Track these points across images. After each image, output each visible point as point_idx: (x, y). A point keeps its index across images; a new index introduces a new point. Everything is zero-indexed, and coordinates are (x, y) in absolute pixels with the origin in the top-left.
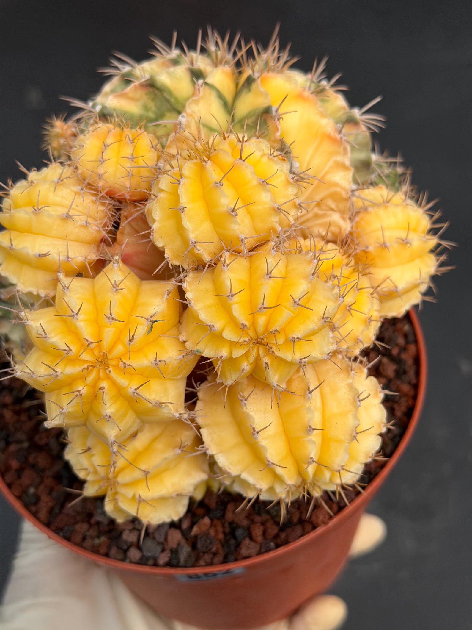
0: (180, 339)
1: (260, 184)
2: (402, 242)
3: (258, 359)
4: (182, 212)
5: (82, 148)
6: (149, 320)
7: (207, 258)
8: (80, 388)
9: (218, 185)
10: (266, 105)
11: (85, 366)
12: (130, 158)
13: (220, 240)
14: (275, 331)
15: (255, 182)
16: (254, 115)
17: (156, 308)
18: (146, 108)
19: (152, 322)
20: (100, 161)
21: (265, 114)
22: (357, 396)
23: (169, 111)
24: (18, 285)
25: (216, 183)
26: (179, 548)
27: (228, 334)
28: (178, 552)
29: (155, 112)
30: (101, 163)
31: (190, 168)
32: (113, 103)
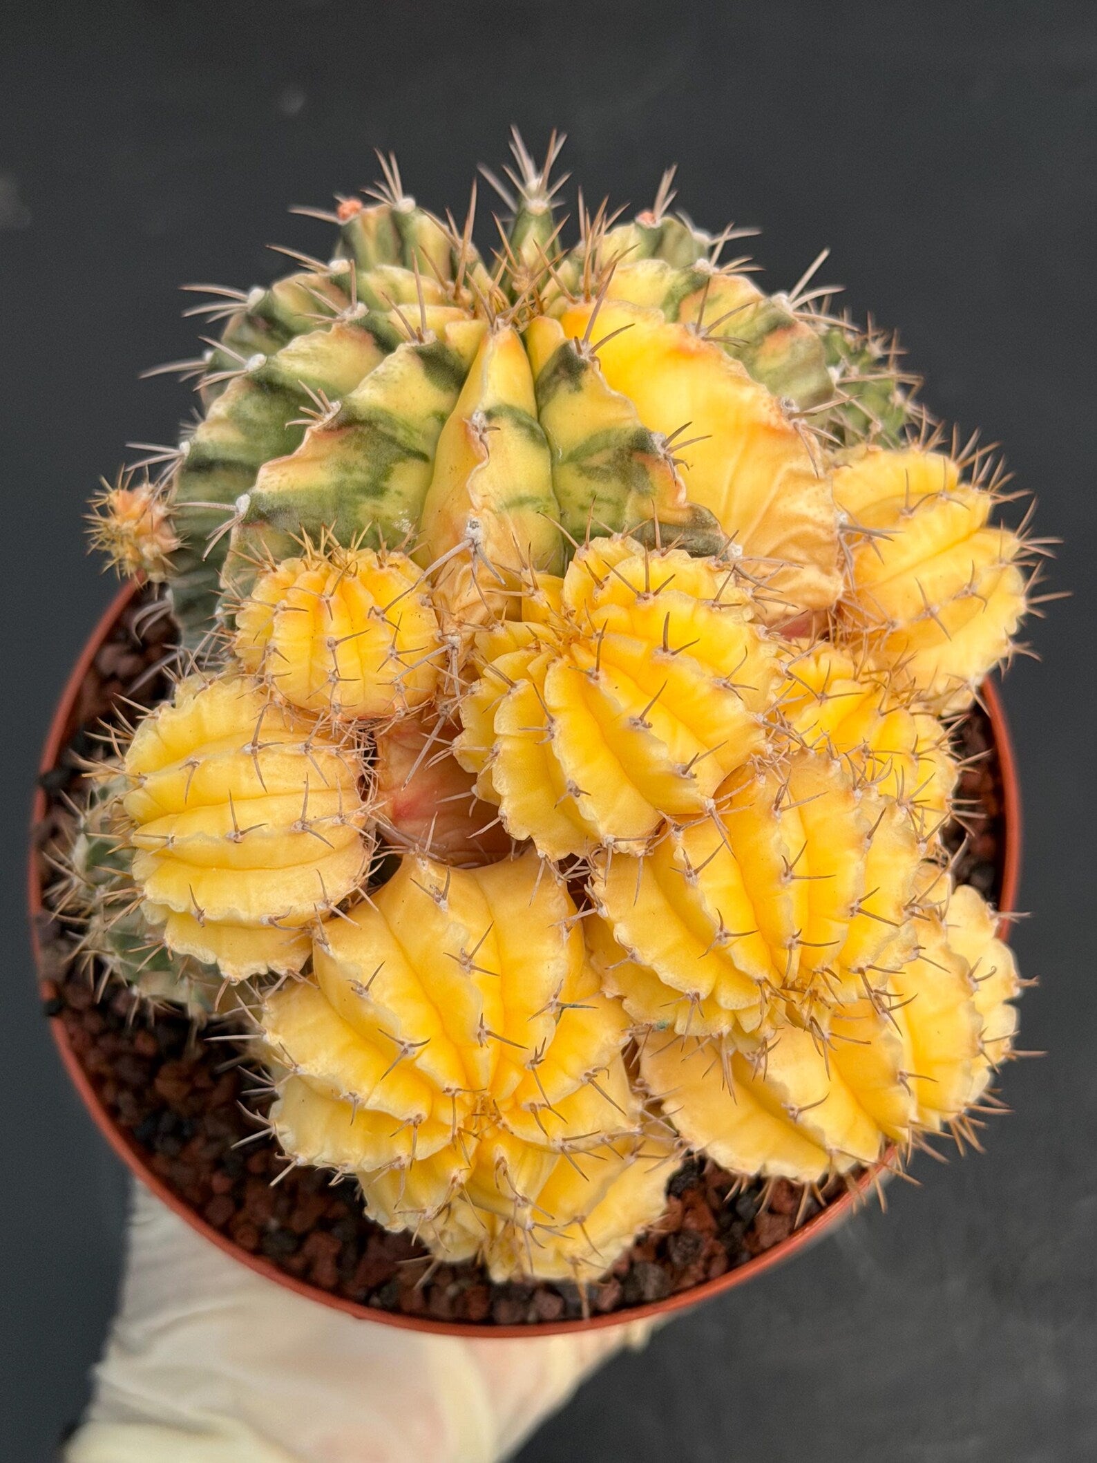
0: (608, 996)
2: (964, 597)
4: (577, 796)
5: (273, 653)
6: (554, 1005)
8: (454, 1172)
9: (640, 727)
10: (631, 428)
11: (454, 1132)
12: (391, 655)
13: (656, 810)
14: (823, 970)
15: (707, 689)
16: (607, 446)
18: (347, 468)
19: (561, 1007)
20: (330, 681)
21: (637, 454)
22: (968, 972)
23: (399, 459)
24: (221, 963)
25: (636, 724)
26: (637, 1272)
27: (730, 998)
28: (635, 1278)
29: (368, 472)
30: (332, 683)
31: (556, 692)
32: (271, 483)
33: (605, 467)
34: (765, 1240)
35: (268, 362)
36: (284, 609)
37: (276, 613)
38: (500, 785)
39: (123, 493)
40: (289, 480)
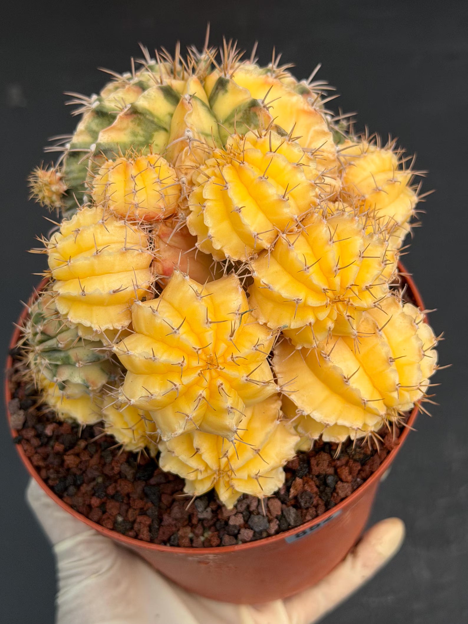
0: (261, 323)
1: (294, 167)
2: (391, 182)
3: (340, 315)
4: (240, 212)
5: (109, 186)
6: (238, 314)
7: (267, 245)
8: (200, 392)
9: (263, 179)
10: (249, 100)
11: (199, 372)
12: (158, 182)
13: (274, 225)
14: (351, 286)
15: (289, 167)
16: (240, 111)
17: (236, 302)
18: (134, 134)
19: (241, 315)
20: (133, 192)
21: (252, 109)
22: (413, 321)
23: (156, 130)
24: (93, 326)
25: (261, 178)
26: (285, 513)
27: (313, 301)
28: (285, 517)
29: (144, 136)
30: (134, 194)
31: (228, 173)
32: (105, 139)
33: (240, 120)
34: (342, 494)
35: (100, 104)
36: (113, 169)
37: (110, 170)
38: (207, 223)
39: (43, 172)
40: (111, 138)
